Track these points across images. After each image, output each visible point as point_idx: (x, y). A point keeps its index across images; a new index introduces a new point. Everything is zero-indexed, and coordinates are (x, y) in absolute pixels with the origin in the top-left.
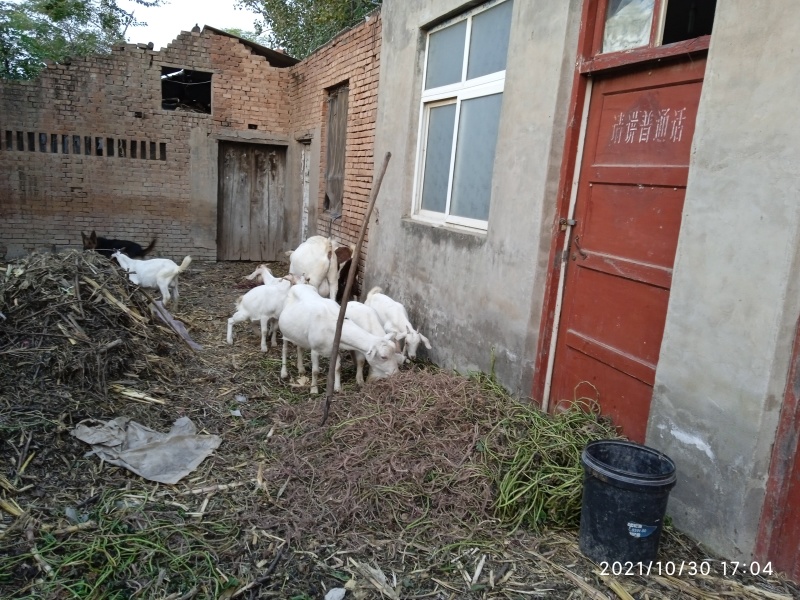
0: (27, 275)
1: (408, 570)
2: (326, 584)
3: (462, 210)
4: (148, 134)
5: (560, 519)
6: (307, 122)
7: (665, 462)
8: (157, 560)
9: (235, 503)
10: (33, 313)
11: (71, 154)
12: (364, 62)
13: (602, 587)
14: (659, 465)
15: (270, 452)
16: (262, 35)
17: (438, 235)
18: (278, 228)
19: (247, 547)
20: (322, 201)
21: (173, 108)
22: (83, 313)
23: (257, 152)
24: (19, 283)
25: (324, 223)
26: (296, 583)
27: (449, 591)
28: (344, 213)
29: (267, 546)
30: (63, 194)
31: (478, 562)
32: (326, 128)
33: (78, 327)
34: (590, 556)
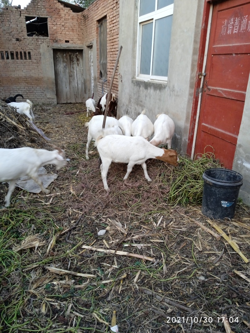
1: (131, 222)
2: (99, 228)
3: (157, 73)
4: (23, 48)
5: (194, 201)
6: (90, 37)
7: (239, 176)
8: (31, 222)
9: (63, 200)
12: (113, 6)
13: (210, 227)
14: (236, 177)
15: (77, 180)
17: (147, 85)
18: (82, 88)
19: (67, 216)
20: (99, 74)
21: (32, 36)
23: (70, 53)
25: (100, 84)
26: (86, 228)
27: (147, 230)
28: (108, 78)
29: (76, 215)
31: (160, 218)
32: (99, 39)
34: (205, 215)
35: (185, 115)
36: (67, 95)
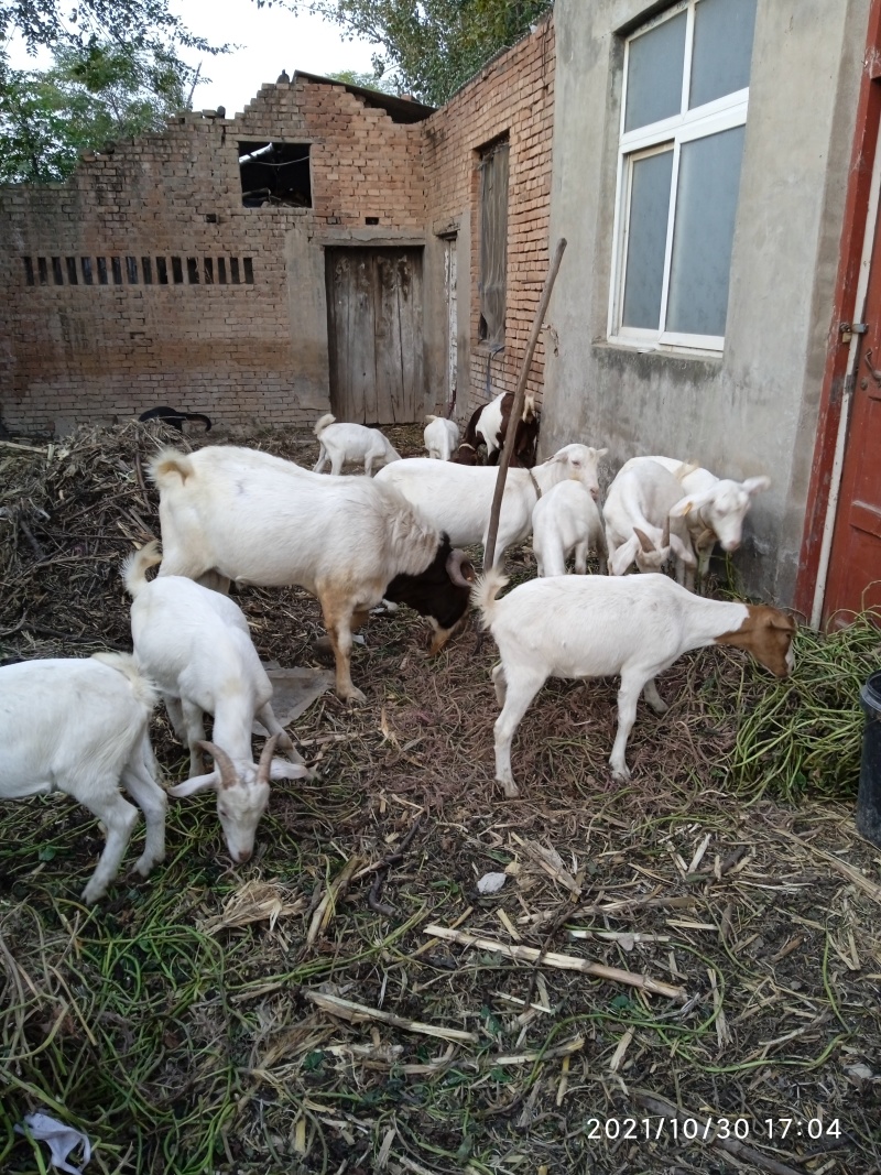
0: (73, 457)
1: (595, 852)
2: (480, 867)
3: (684, 324)
4: (227, 246)
5: (827, 785)
6: (451, 205)
9: (357, 759)
10: (85, 510)
11: (126, 284)
12: (531, 100)
15: (403, 691)
16: (385, 77)
17: (648, 365)
18: (416, 374)
19: (372, 815)
20: (476, 326)
21: (259, 204)
22: (148, 506)
23: (380, 260)
24: (63, 469)
25: (480, 360)
26: (438, 865)
27: (654, 882)
28: (508, 342)
29: (400, 815)
30: (120, 343)
31: (699, 843)
32: (479, 212)
33: (144, 525)
34: (871, 839)
35: (789, 472)
36: (364, 398)
